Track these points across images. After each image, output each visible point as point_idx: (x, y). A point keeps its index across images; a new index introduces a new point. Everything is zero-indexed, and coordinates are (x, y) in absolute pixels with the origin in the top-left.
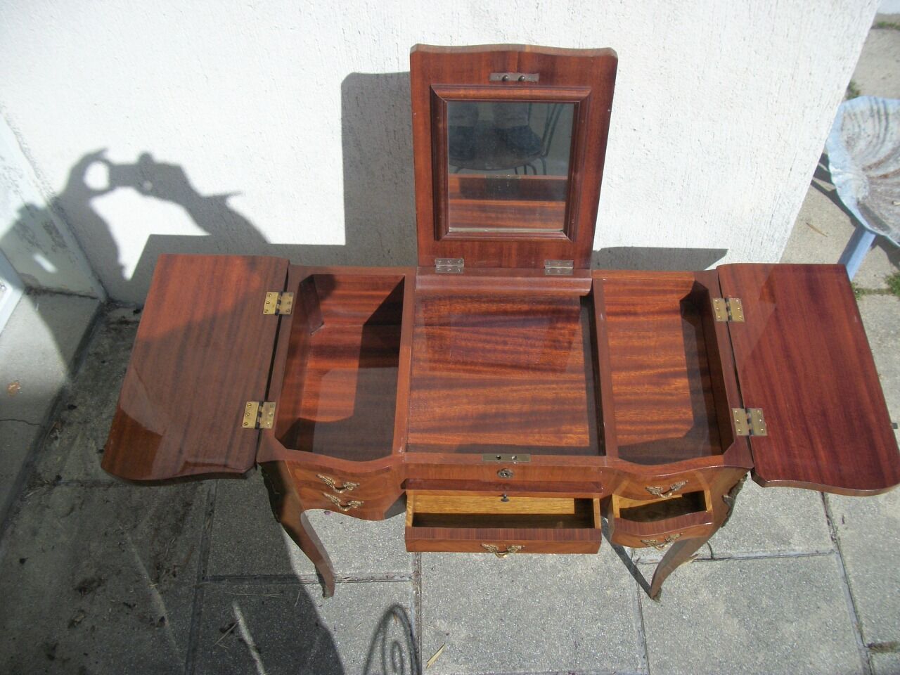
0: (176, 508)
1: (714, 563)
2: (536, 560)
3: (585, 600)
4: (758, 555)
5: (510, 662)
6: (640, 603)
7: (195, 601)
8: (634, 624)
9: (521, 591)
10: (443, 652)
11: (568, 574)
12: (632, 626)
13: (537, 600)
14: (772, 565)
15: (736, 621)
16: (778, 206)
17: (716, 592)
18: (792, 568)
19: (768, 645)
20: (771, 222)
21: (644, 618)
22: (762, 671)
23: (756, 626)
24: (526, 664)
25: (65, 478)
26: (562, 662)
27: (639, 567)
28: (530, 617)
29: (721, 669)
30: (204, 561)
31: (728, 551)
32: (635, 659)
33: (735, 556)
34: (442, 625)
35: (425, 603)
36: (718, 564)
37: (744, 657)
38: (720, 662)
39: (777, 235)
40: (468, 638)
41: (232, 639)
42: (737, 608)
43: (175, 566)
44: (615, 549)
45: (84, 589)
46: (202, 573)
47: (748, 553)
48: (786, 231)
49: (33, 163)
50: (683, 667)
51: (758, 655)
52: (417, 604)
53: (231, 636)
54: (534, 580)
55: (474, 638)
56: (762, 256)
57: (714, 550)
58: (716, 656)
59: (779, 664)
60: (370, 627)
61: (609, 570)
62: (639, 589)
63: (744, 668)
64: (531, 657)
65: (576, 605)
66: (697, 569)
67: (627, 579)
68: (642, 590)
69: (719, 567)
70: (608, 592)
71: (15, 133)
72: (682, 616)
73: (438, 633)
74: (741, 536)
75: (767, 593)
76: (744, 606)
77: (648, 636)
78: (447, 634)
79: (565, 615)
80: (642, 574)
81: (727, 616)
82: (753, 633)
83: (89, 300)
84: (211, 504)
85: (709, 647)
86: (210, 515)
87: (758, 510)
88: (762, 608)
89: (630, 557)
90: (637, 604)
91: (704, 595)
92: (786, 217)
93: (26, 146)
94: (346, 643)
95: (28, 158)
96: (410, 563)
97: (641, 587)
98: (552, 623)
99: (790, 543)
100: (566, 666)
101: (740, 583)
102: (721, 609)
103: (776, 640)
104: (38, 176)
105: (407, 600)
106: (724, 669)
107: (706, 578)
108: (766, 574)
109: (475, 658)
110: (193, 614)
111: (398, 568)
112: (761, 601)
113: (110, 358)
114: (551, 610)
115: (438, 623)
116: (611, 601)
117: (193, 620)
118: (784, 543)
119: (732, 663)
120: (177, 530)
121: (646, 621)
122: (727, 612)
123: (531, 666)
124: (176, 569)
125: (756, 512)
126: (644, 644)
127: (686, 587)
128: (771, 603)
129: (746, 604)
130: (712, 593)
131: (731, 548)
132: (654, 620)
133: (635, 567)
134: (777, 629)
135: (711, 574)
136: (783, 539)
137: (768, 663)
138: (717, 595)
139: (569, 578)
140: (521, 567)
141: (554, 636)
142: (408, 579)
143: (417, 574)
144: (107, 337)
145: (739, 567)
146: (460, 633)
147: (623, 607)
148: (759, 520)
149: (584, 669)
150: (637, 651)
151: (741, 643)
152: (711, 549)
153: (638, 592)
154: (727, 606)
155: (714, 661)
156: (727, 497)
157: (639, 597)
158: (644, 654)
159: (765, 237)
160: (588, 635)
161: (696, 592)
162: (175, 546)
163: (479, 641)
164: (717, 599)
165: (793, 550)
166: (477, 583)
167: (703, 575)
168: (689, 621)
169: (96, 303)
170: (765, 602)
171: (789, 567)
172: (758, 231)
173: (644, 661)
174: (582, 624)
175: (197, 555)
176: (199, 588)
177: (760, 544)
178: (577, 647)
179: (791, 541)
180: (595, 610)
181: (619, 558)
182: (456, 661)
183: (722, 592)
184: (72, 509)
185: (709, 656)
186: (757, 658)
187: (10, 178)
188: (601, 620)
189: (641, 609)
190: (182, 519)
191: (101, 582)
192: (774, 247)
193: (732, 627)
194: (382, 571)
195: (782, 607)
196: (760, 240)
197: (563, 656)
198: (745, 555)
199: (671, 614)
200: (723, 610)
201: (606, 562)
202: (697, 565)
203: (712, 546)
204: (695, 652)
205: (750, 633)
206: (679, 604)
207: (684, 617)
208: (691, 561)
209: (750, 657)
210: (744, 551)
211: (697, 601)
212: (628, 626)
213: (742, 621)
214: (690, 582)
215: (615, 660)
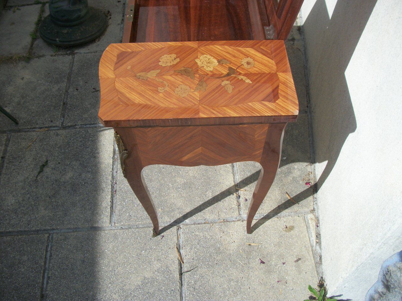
2: (179, 173)
8: (140, 223)
11: (171, 189)
13: (156, 174)
15: (140, 283)
17: (159, 272)
21: (144, 228)
23: (135, 296)
26: (122, 185)
27: (175, 227)
31: (186, 284)
32: (120, 222)
33: (183, 288)
36: (177, 275)
37: (117, 286)
38: (115, 271)
42: (147, 285)
44: (187, 214)
47: (185, 297)
50: (113, 249)
51: (117, 295)
58: (118, 268)
61: (173, 210)
63: (110, 285)
66: (173, 261)
67: (168, 220)
68: (161, 228)
69: (175, 276)
70: (160, 209)
74: (197, 293)
76: (149, 290)
77: (133, 230)
80: (171, 229)
81: (143, 278)
82: (131, 294)
85: (124, 265)
89: (181, 223)
91: (157, 265)
100: (119, 187)
101: (164, 289)
102: (148, 275)
107: (167, 267)
119: (114, 277)
121: (142, 229)
122: (145, 278)
126: (129, 228)
127: (162, 254)
130: (158, 270)
131: (188, 285)
132: (143, 234)
135: (170, 270)
138: (156, 273)
139: (169, 189)
145: (175, 289)
149: (117, 196)
150: (125, 224)
151: (125, 285)
154: (149, 279)
155: (116, 267)
158: (123, 228)
161: (159, 260)
164: (154, 273)
167: (169, 265)
168: (141, 254)
181: (181, 216)
183: (158, 276)
185: (119, 264)
186: (115, 294)
193: (135, 281)
197: (125, 186)
198: (183, 295)
199: (145, 244)
200: (146, 276)
201: (178, 209)
202: (177, 262)
203: (189, 273)
204: (122, 256)
205: (131, 291)
206: (151, 249)
207: (143, 251)
208: (179, 259)
209: (117, 289)
210: (186, 294)
211: (153, 260)
212: (139, 219)
213: (138, 287)
214: (166, 257)
215: (120, 211)
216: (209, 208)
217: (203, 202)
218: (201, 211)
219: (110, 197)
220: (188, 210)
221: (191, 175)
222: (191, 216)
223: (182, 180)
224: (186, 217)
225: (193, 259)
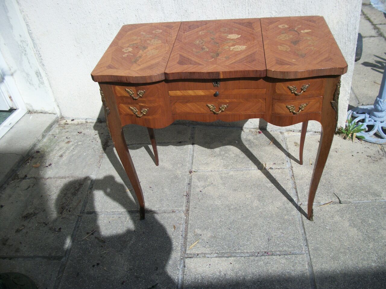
0: (75, 186)
1: (341, 205)
2: (248, 204)
3: (273, 221)
4: (364, 201)
5: (233, 247)
6: (303, 222)
7: (77, 222)
8: (300, 231)
9: (240, 217)
10: (198, 243)
11: (264, 210)
12: (299, 232)
13: (248, 221)
14: (372, 205)
15: (355, 229)
16: (349, 19)
17: (343, 217)
18: (384, 206)
19: (374, 240)
20: (347, 30)
21: (305, 228)
22: (373, 252)
23: (367, 231)
24: (242, 248)
25: (29, 176)
26: (261, 247)
27: (301, 206)
28: (244, 228)
29: (349, 251)
30: (85, 206)
31: (349, 200)
32: (301, 246)
33: (352, 202)
34: (198, 231)
35: (190, 222)
36: (343, 205)
37: (362, 245)
38: (348, 248)
39: (351, 37)
40: (212, 237)
41: (92, 237)
42: (356, 224)
43: (70, 208)
44: (288, 199)
45: (26, 217)
46: (83, 211)
47: (359, 201)
48: (355, 33)
49: (33, 40)
50: (328, 250)
51: (369, 244)
52: (186, 223)
53: (92, 236)
54: (247, 212)
55: (215, 237)
56: (347, 51)
57: (340, 199)
58: (346, 245)
59: (382, 249)
60: (161, 232)
61: (286, 208)
62: (302, 216)
63: (362, 250)
64: (244, 245)
65: (268, 223)
66: (332, 207)
67: (295, 211)
68: (303, 216)
70: (285, 217)
71: (27, 25)
72: (326, 227)
73: (196, 235)
74: (354, 193)
75: (371, 217)
76: (359, 223)
77: (307, 236)
78: (201, 235)
79: (263, 226)
80: (303, 210)
81: (350, 227)
82: (366, 235)
83: (53, 115)
84: (92, 185)
85: (342, 241)
86: (91, 189)
87: (362, 183)
88: (369, 224)
89: (297, 203)
90: (301, 222)
91: (337, 218)
92: (354, 25)
93: (30, 32)
94: (148, 239)
95: (31, 37)
96: (184, 206)
97: (303, 215)
98: (256, 230)
99: (381, 196)
100: (263, 249)
101: (356, 213)
102: (347, 224)
103: (379, 238)
104: (35, 47)
105: (181, 220)
106: (351, 251)
107: (338, 211)
108: (370, 209)
109: (214, 245)
110: (75, 227)
111: (178, 207)
112: (368, 220)
113: (58, 135)
114: (255, 225)
115: (196, 230)
116: (287, 221)
117: (75, 230)
118: (378, 196)
119: (355, 248)
120: (74, 194)
121: (306, 230)
122: (350, 225)
123: (244, 249)
124: (71, 209)
125: (362, 184)
126: (306, 240)
127: (327, 215)
128: (374, 221)
129: (360, 222)
130: (341, 217)
131: (349, 198)
132: (310, 229)
133: (300, 207)
134: (379, 233)
135: (340, 209)
136: (377, 195)
137: (375, 248)
138: (344, 218)
139: (265, 211)
140: (240, 207)
141: (257, 236)
142: (182, 212)
143: (188, 210)
144: (58, 129)
145: (355, 206)
146: (207, 235)
147: (294, 223)
148: (363, 187)
149: (273, 250)
150: (302, 243)
151: (359, 239)
152: (339, 199)
153: (302, 218)
154: (350, 223)
155: (345, 247)
156: (333, 102)
157: (302, 219)
158: (306, 244)
159: (346, 39)
160: (275, 235)
161: (332, 217)
162: (72, 200)
163: (217, 238)
164: (344, 220)
165: (383, 199)
166: (217, 214)
167: (336, 210)
168: (330, 229)
169: (56, 116)
170: (370, 221)
171: (382, 206)
172: (342, 36)
173: (306, 247)
174: (272, 231)
175: (81, 204)
176: (80, 217)
177: (365, 197)
178: (269, 241)
179: (381, 195)
180: (279, 225)
181: (291, 203)
182: (205, 247)
183: (347, 217)
184: (29, 187)
185: (341, 245)
186: (369, 246)
187: (23, 47)
188: (282, 229)
189: (303, 225)
190: (78, 190)
191: (35, 214)
192: (351, 44)
193: (353, 232)
194: (170, 209)
195: (380, 223)
196: (344, 41)
197: (261, 245)
199: (320, 227)
200: (348, 225)
201: (284, 205)
202: (332, 206)
203: (340, 198)
204: (334, 243)
205: (364, 234)
206: (323, 222)
207: (327, 228)
208: (329, 204)
209: (365, 245)
210: (357, 199)
211: (333, 221)
212: (297, 232)
213: (359, 229)
214: (329, 212)
215: (290, 247)
216: (282, 186)
217: (277, 189)
218: (285, 191)
219: (274, 257)
220: (285, 199)
221: (250, 196)
222: (290, 196)
223: (255, 202)
224: (291, 200)
225: (328, 195)
